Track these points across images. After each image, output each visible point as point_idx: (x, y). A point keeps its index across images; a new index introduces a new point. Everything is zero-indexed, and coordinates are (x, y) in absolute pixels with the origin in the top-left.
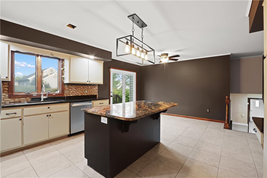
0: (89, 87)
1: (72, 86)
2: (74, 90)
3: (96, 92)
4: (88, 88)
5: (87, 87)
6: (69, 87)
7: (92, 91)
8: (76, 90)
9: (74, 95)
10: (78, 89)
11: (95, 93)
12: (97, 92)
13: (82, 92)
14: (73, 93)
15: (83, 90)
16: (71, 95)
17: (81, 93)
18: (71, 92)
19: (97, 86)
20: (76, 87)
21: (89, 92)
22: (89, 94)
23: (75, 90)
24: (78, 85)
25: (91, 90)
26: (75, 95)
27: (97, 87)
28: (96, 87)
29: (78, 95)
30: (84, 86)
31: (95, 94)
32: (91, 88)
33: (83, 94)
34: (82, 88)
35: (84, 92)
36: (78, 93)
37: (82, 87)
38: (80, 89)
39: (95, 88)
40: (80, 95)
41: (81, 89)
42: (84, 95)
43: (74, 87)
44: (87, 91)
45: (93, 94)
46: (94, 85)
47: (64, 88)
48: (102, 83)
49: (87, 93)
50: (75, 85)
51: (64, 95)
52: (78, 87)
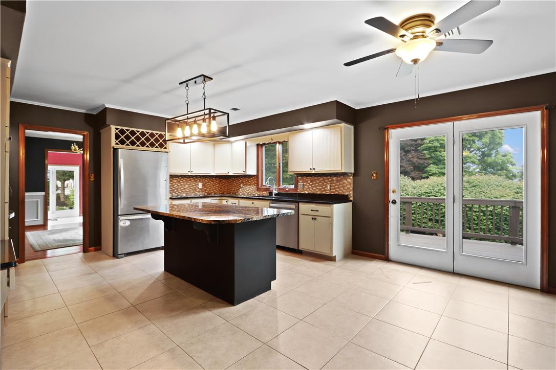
0: (334, 179)
1: (308, 177)
2: (309, 183)
3: (348, 188)
4: (333, 180)
5: (329, 179)
6: (303, 179)
7: (341, 187)
9: (310, 192)
10: (315, 183)
11: (347, 192)
12: (351, 188)
14: (308, 188)
15: (323, 184)
16: (307, 193)
17: (321, 189)
18: (306, 187)
19: (350, 176)
20: (312, 179)
21: (334, 189)
22: (334, 192)
23: (311, 184)
24: (315, 177)
25: (338, 184)
27: (351, 178)
28: (348, 178)
29: (315, 193)
30: (325, 178)
31: (347, 194)
32: (338, 181)
33: (324, 191)
34: (322, 181)
35: (324, 188)
36: (314, 190)
37: (321, 179)
38: (318, 182)
39: (345, 181)
40: (318, 193)
41: (320, 182)
42: (324, 192)
44: (331, 186)
45: (343, 194)
46: (344, 175)
47: (297, 181)
48: (342, 170)
49: (330, 189)
50: (311, 176)
51: (298, 191)
52: (316, 180)
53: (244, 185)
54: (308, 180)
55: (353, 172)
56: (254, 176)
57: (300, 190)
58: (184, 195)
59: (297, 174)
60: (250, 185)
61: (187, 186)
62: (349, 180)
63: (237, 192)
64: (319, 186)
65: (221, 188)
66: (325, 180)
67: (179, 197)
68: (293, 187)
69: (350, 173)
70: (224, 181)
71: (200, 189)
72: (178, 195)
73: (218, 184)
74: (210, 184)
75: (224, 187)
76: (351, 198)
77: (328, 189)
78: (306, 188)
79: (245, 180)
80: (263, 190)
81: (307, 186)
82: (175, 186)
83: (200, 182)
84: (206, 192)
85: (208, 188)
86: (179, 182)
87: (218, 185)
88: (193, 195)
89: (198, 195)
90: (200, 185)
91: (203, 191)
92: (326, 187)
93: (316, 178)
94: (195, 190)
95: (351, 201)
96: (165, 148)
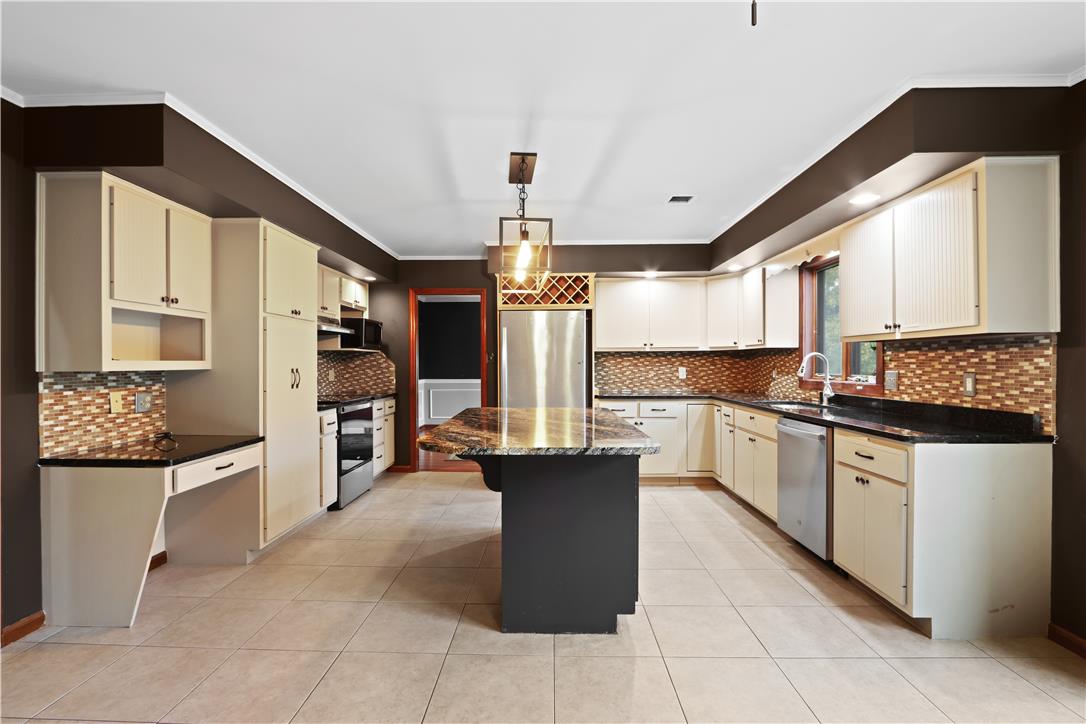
0: (989, 356)
1: (910, 352)
2: (913, 371)
3: (1039, 390)
4: (983, 361)
5: (972, 356)
6: (899, 359)
7: (1012, 387)
8: (920, 372)
10: (929, 369)
11: (1032, 403)
12: (1049, 391)
13: (947, 385)
14: (911, 386)
15: (952, 372)
16: (907, 399)
17: (946, 390)
18: (906, 381)
19: (1046, 347)
20: (921, 358)
21: (988, 391)
22: (987, 402)
23: (918, 372)
24: (932, 350)
25: (1003, 374)
26: (917, 397)
27: (1050, 352)
28: (1036, 351)
29: (930, 401)
30: (959, 354)
31: (1031, 410)
32: (1000, 364)
33: (954, 396)
34: (950, 363)
35: (956, 388)
36: (928, 392)
37: (948, 358)
38: (938, 366)
39: (1026, 366)
40: (939, 402)
41: (945, 366)
42: (956, 401)
43: (913, 360)
44: (976, 382)
45: (1017, 409)
46: (1022, 341)
47: (884, 362)
48: (979, 323)
49: (976, 392)
50: (919, 348)
51: (884, 394)
52: (932, 359)
53: (778, 373)
54: (911, 358)
55: (1059, 330)
56: (795, 349)
57: (893, 392)
58: (646, 392)
59: (884, 342)
60: (788, 373)
61: (652, 374)
62: (1041, 362)
63: (767, 390)
64: (942, 379)
65: (735, 379)
66: (959, 359)
67: (634, 395)
68: (872, 380)
69: (1047, 336)
70: (743, 364)
71: (682, 381)
72: (634, 392)
73: (728, 369)
74: (706, 370)
75: (745, 377)
76: (1050, 430)
77: (968, 392)
78: (907, 384)
79: (779, 360)
80: (810, 387)
81: (910, 378)
82: (628, 373)
83: (682, 365)
84: (696, 388)
85: (701, 378)
86: (636, 365)
87: (727, 373)
88: (665, 392)
89: (678, 392)
90: (682, 373)
91: (689, 385)
92: (963, 383)
93: (932, 354)
94: (671, 381)
95: (1048, 439)
96: (587, 302)
